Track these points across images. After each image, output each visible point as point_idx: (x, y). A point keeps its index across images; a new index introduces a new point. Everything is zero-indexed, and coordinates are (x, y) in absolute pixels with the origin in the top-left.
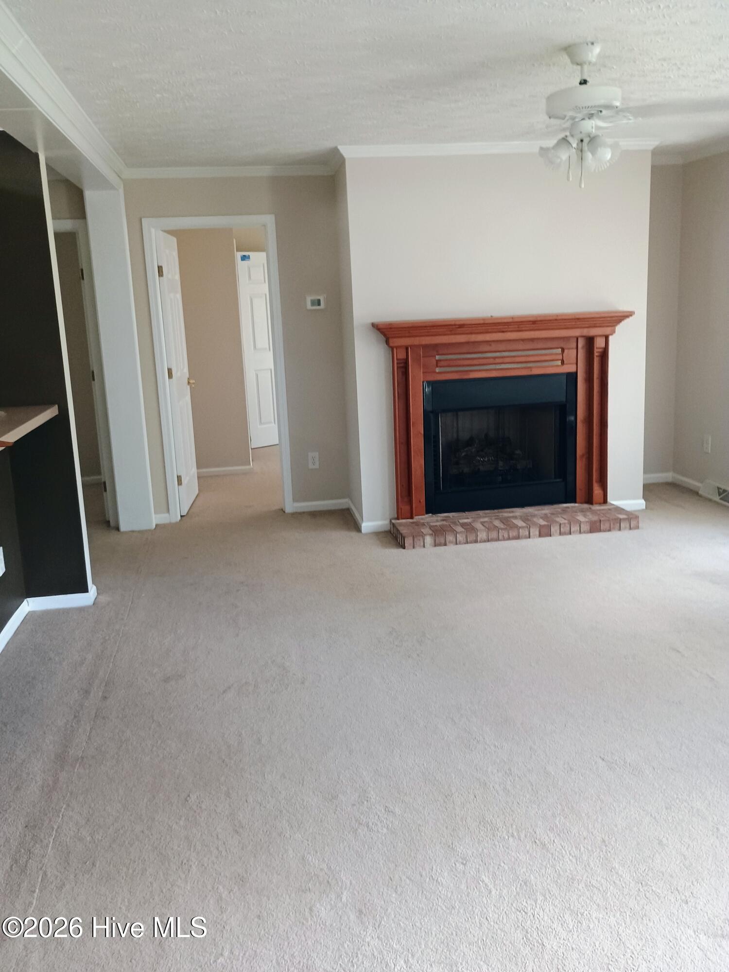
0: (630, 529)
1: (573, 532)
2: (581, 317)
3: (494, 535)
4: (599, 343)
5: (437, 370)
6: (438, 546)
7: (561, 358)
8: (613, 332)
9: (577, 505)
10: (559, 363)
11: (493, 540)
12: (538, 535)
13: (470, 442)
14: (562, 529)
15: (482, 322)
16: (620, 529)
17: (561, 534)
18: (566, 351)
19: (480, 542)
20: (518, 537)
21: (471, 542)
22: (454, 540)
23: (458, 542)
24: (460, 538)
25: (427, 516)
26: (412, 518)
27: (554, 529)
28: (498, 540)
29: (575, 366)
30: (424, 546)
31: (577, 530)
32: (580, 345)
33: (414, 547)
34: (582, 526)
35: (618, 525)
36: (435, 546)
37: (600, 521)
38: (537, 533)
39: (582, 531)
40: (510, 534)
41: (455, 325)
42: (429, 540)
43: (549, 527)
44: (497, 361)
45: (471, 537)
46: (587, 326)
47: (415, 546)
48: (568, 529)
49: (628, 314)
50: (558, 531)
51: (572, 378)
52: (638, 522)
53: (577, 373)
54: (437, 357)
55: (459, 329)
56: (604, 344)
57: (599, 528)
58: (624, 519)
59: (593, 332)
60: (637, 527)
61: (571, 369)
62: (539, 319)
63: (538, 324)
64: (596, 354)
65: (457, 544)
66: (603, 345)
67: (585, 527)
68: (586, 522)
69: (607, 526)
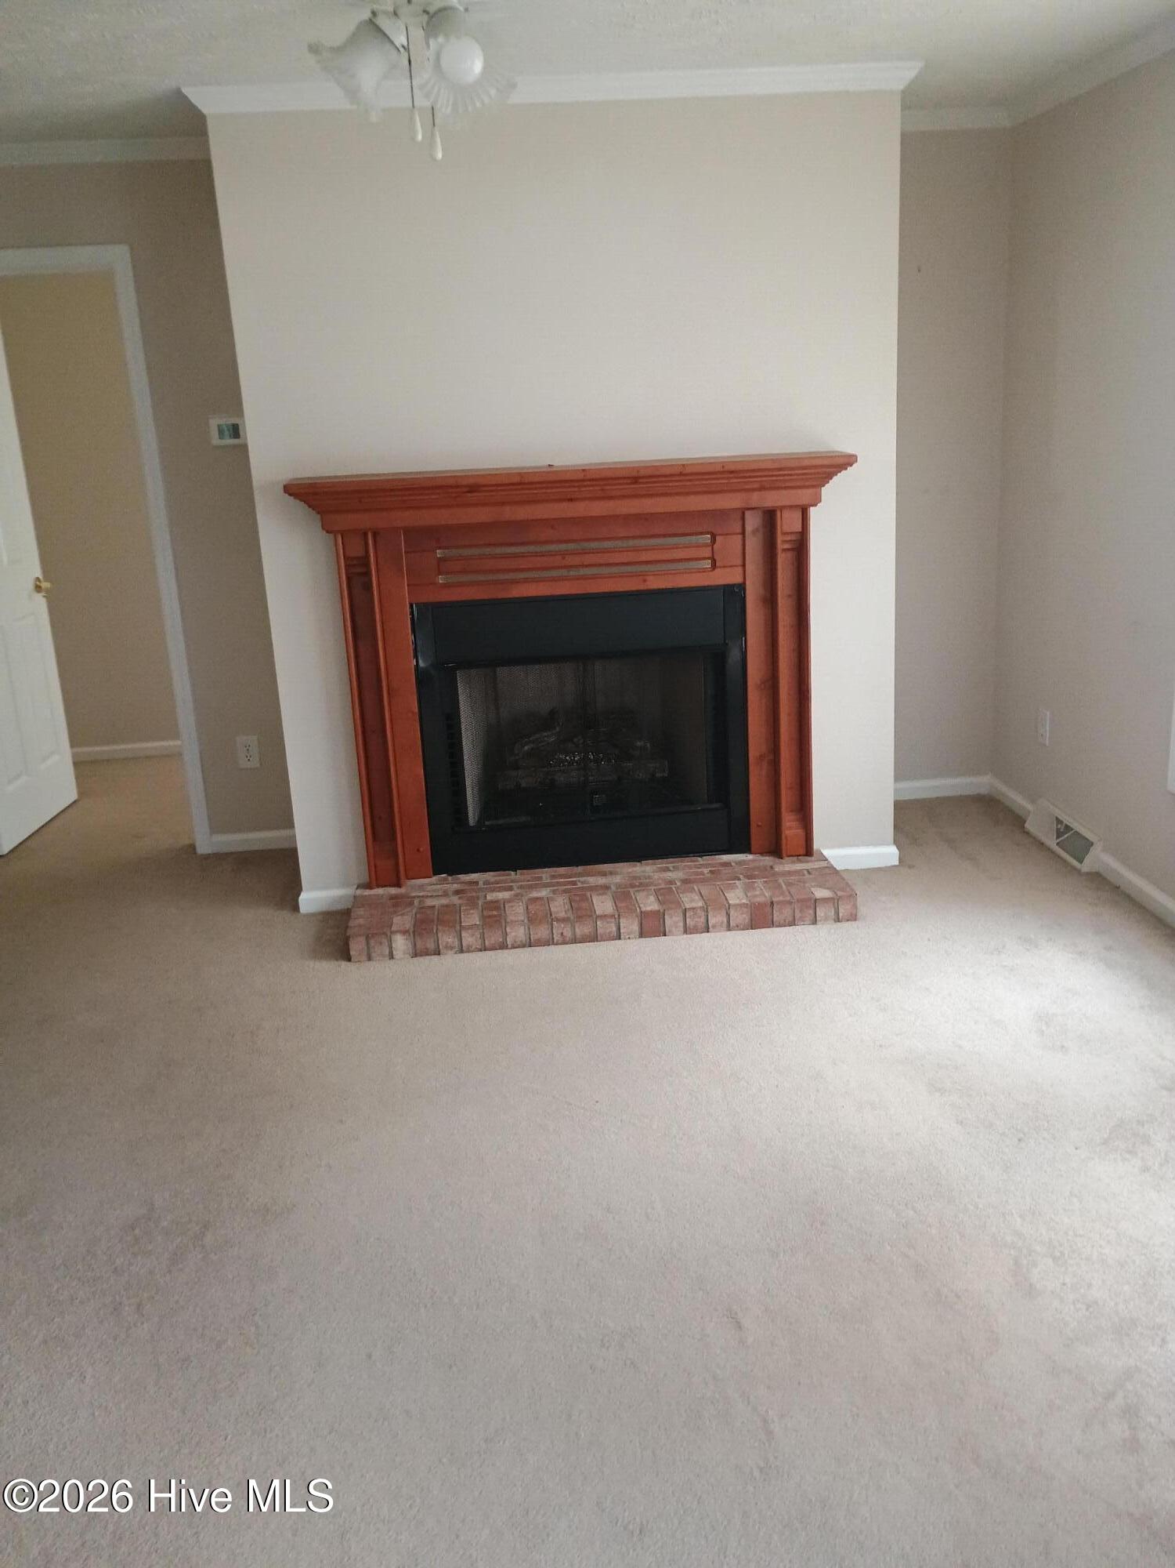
0: (838, 920)
1: (714, 927)
2: (739, 467)
3: (542, 932)
4: (788, 523)
5: (441, 580)
6: (421, 956)
7: (710, 555)
8: (816, 501)
9: (750, 857)
10: (707, 564)
11: (540, 943)
12: (637, 934)
13: (548, 721)
14: (688, 920)
15: (516, 480)
16: (815, 922)
17: (686, 931)
18: (718, 538)
19: (514, 947)
20: (594, 938)
21: (493, 948)
22: (456, 943)
23: (464, 948)
24: (468, 939)
25: (434, 879)
26: (398, 885)
27: (672, 920)
28: (550, 942)
29: (740, 569)
30: (391, 957)
31: (722, 922)
32: (749, 528)
33: (370, 958)
34: (732, 912)
35: (811, 912)
36: (415, 955)
37: (772, 903)
38: (636, 927)
39: (732, 924)
40: (577, 930)
41: (457, 487)
42: (400, 943)
43: (659, 916)
44: (571, 560)
45: (494, 938)
46: (756, 486)
47: (373, 955)
48: (703, 919)
49: (841, 461)
50: (681, 924)
51: (734, 594)
52: (855, 907)
53: (744, 583)
54: (439, 553)
55: (469, 495)
56: (800, 526)
57: (770, 917)
58: (825, 900)
59: (771, 499)
60: (853, 917)
61: (732, 577)
62: (642, 473)
63: (640, 483)
64: (781, 545)
65: (462, 951)
66: (798, 528)
67: (738, 917)
68: (742, 905)
69: (787, 912)
